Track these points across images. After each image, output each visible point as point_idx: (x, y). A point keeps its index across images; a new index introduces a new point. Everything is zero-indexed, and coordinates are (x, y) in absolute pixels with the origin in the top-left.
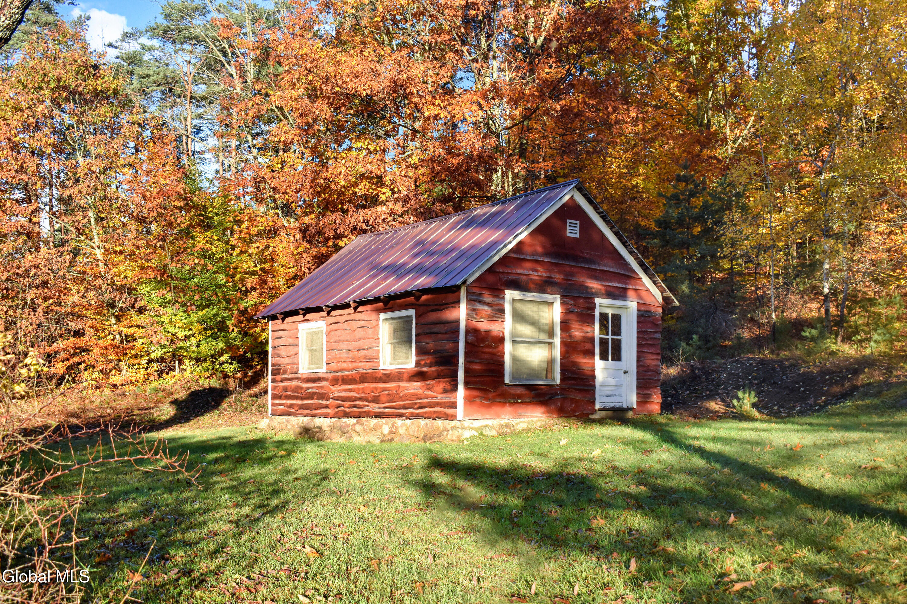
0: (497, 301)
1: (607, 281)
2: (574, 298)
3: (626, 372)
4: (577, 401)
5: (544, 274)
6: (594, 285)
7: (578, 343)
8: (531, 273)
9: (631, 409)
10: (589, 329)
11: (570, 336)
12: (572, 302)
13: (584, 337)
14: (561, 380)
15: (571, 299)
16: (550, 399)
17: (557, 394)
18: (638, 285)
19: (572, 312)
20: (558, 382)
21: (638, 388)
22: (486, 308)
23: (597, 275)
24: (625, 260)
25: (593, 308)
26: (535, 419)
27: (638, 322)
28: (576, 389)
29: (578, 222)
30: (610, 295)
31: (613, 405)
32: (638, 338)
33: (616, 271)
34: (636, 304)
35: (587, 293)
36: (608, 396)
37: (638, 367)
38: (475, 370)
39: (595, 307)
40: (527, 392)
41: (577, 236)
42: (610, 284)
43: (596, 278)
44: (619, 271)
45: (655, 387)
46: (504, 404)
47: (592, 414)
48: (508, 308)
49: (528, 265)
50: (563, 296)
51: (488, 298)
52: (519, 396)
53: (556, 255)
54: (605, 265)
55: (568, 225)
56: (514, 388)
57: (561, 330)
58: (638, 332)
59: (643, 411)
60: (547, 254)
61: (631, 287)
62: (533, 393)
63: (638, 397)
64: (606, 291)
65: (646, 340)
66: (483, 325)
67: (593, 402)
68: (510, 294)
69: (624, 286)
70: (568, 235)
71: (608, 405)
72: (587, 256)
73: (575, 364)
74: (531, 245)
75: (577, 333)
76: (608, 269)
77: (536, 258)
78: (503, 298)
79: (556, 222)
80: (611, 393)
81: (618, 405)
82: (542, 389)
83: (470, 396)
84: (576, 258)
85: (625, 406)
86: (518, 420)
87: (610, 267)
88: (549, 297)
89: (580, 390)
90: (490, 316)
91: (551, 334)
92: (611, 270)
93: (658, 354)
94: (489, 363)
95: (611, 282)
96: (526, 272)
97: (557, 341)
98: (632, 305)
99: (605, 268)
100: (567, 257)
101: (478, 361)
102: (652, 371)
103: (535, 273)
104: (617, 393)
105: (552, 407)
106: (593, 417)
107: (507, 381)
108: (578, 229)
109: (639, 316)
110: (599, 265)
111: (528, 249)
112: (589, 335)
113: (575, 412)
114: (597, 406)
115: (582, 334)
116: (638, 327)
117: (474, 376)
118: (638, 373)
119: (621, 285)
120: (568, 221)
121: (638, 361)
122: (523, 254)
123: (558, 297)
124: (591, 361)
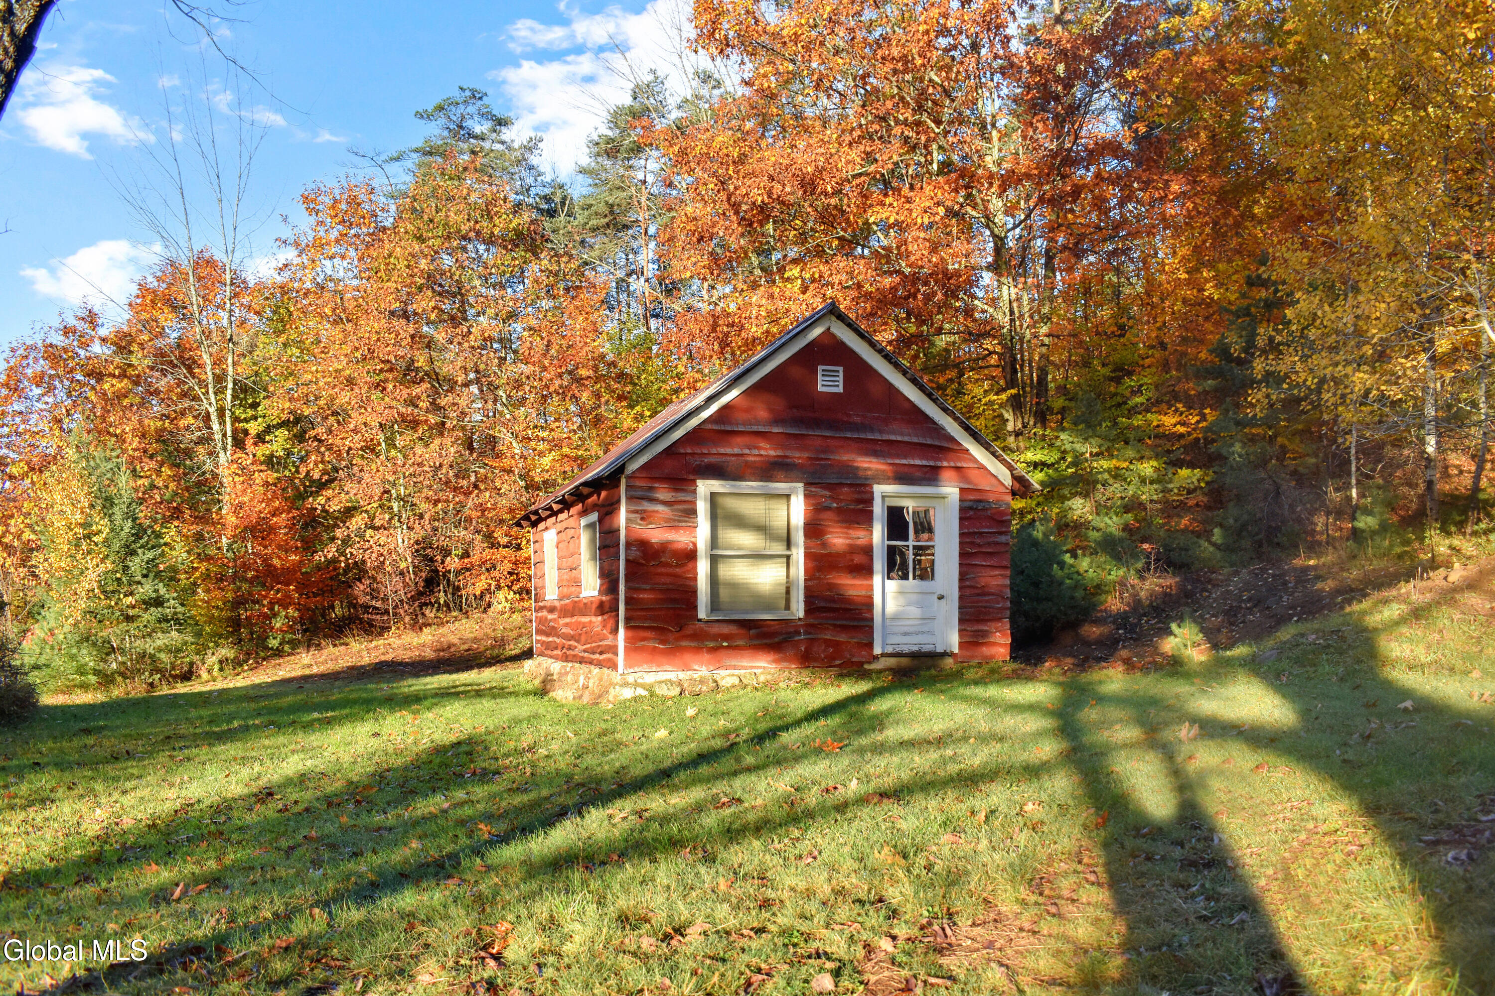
0: (681, 496)
1: (898, 456)
2: (829, 487)
3: (941, 598)
4: (837, 644)
5: (772, 453)
6: (868, 464)
7: (838, 555)
8: (747, 451)
9: (952, 655)
10: (861, 534)
11: (824, 545)
12: (828, 493)
13: (850, 546)
14: (807, 612)
15: (824, 488)
16: (785, 641)
17: (799, 633)
18: (960, 460)
19: (828, 509)
20: (801, 614)
21: (961, 621)
22: (660, 508)
23: (874, 449)
24: (934, 423)
25: (870, 501)
26: (758, 671)
27: (961, 519)
28: (835, 626)
29: (841, 369)
30: (902, 478)
31: (915, 648)
32: (961, 544)
33: (915, 440)
34: (957, 490)
35: (856, 477)
36: (905, 634)
37: (961, 588)
38: (643, 599)
39: (872, 499)
40: (742, 631)
41: (840, 390)
42: (904, 462)
43: (875, 454)
44: (921, 440)
45: (999, 619)
46: (698, 650)
47: (870, 663)
48: (702, 507)
49: (739, 440)
50: (807, 484)
51: (663, 494)
52: (726, 637)
53: (797, 422)
54: (894, 434)
55: (820, 373)
56: (717, 625)
57: (806, 535)
58: (961, 535)
59: (972, 657)
60: (777, 421)
61: (945, 464)
62: (752, 632)
63: (961, 636)
64: (896, 472)
65: (979, 546)
66: (656, 534)
67: (870, 645)
68: (705, 487)
69: (932, 463)
70: (820, 388)
71: (906, 649)
72: (857, 419)
73: (831, 587)
74: (748, 410)
75: (838, 539)
76: (899, 438)
77: (755, 428)
78: (694, 492)
79: (796, 372)
80: (912, 629)
81: (926, 649)
82: (769, 626)
83: (633, 638)
84: (834, 425)
85: (940, 649)
86: (723, 673)
87: (902, 434)
88: (781, 487)
89: (844, 628)
90: (667, 520)
91: (788, 543)
92: (906, 439)
93: (1005, 567)
94: (668, 590)
95: (905, 457)
96: (737, 451)
97: (799, 554)
98: (951, 491)
99: (893, 438)
100: (816, 423)
101: (648, 587)
102: (993, 594)
103: (756, 452)
104: (926, 629)
105: (791, 652)
106: (874, 666)
107: (702, 614)
108: (841, 379)
109: (962, 510)
110: (881, 432)
111: (741, 416)
112: (862, 542)
113: (834, 659)
114: (877, 651)
115: (848, 541)
116: (961, 526)
117: (642, 609)
118: (961, 598)
119: (925, 463)
120: (820, 368)
121: (961, 580)
122: (731, 424)
123: (800, 486)
124: (865, 582)
